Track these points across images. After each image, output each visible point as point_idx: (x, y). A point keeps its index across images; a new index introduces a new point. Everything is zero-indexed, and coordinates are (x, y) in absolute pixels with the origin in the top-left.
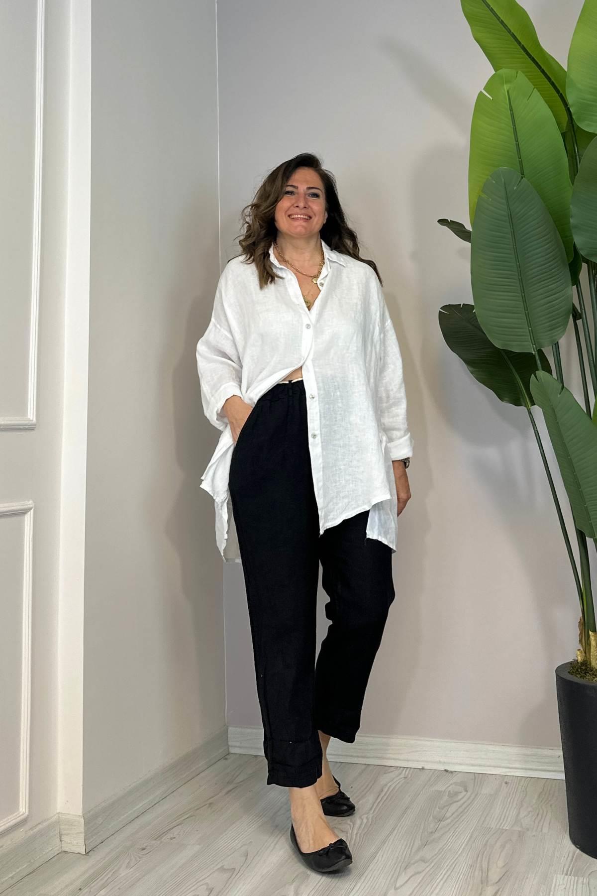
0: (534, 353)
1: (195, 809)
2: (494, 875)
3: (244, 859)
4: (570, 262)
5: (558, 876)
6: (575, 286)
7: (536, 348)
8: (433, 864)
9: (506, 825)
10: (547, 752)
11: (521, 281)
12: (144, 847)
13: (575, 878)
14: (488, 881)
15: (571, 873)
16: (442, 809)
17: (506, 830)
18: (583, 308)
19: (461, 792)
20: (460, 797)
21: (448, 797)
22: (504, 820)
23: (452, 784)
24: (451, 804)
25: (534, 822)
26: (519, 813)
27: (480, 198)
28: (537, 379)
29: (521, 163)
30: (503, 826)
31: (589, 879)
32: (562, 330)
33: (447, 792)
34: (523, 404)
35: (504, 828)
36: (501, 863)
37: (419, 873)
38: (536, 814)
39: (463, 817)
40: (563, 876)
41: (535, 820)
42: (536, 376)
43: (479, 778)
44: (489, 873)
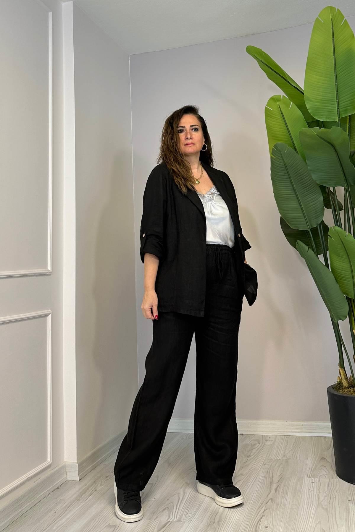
2: (276, 479)
3: (157, 479)
5: (305, 478)
8: (247, 476)
10: (296, 423)
12: (107, 476)
13: (313, 478)
14: (273, 483)
15: (311, 476)
16: (248, 452)
17: (280, 459)
19: (256, 444)
20: (256, 446)
21: (250, 446)
22: (278, 455)
23: (252, 441)
24: (252, 450)
26: (285, 452)
31: (320, 479)
33: (250, 444)
35: (279, 458)
36: (278, 474)
37: (241, 480)
38: (293, 451)
39: (259, 455)
40: (308, 477)
41: (293, 455)
43: (265, 437)
44: (274, 478)
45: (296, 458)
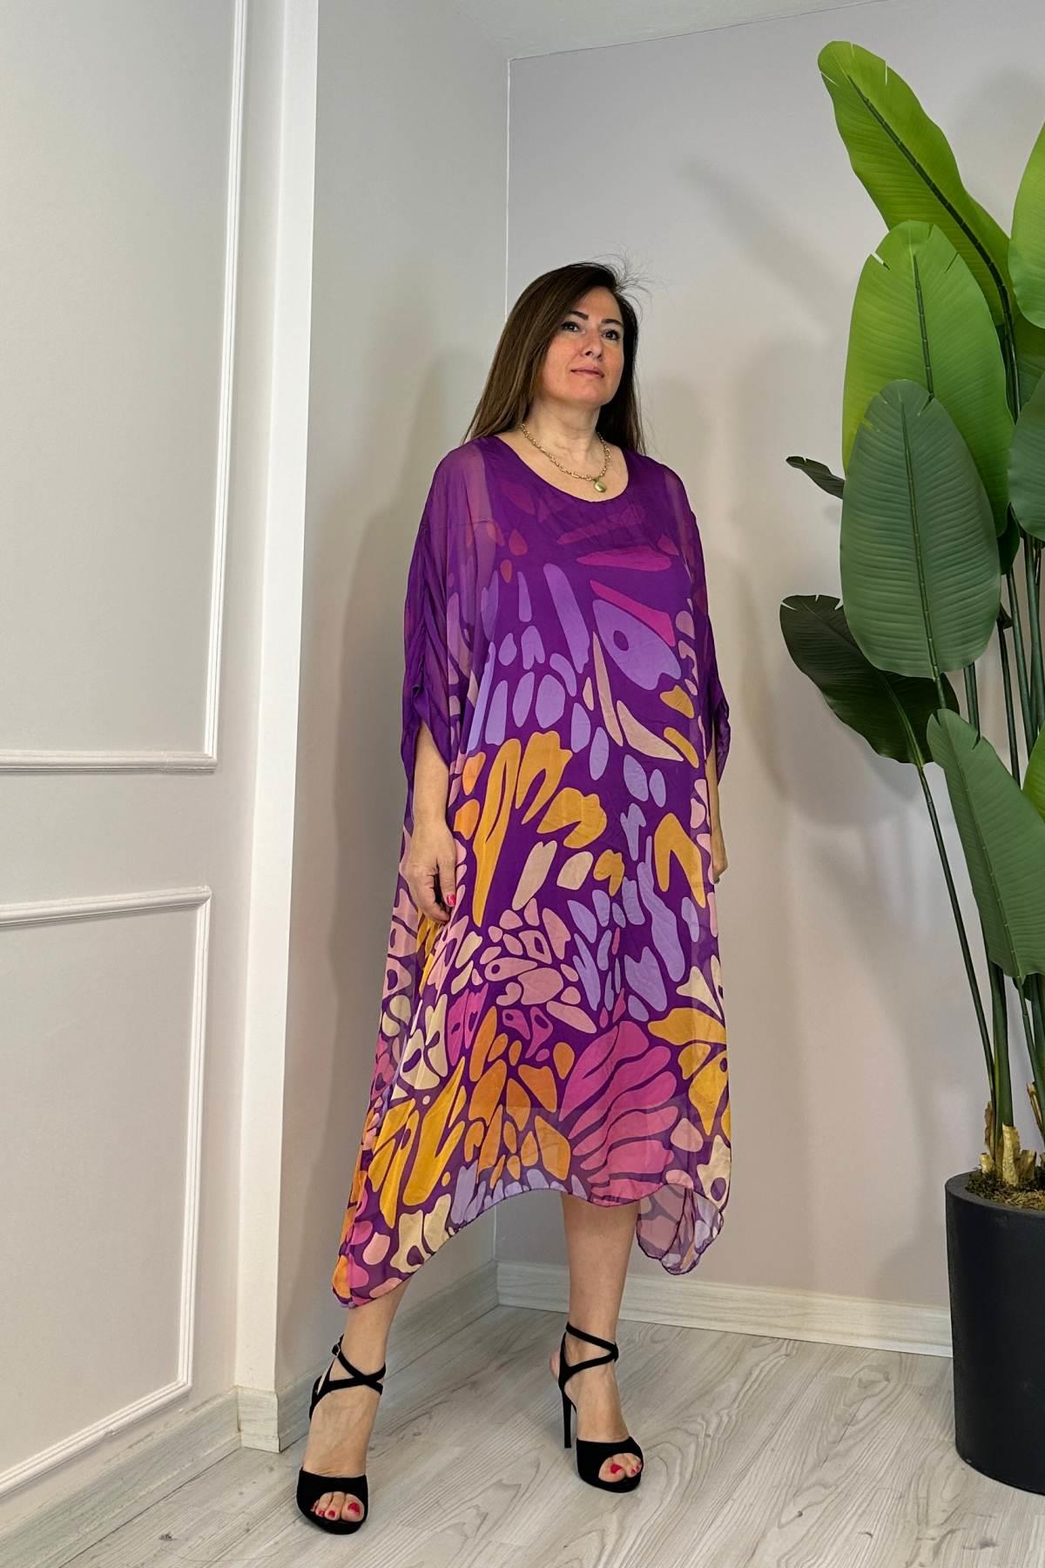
0: (934, 679)
2: (938, 1512)
4: (1000, 535)
6: (1005, 576)
7: (938, 671)
11: (919, 563)
14: (929, 1521)
18: (1016, 610)
24: (864, 1399)
27: (862, 428)
28: (937, 718)
29: (929, 374)
32: (982, 644)
34: (912, 759)
37: (816, 1504)
42: (936, 715)
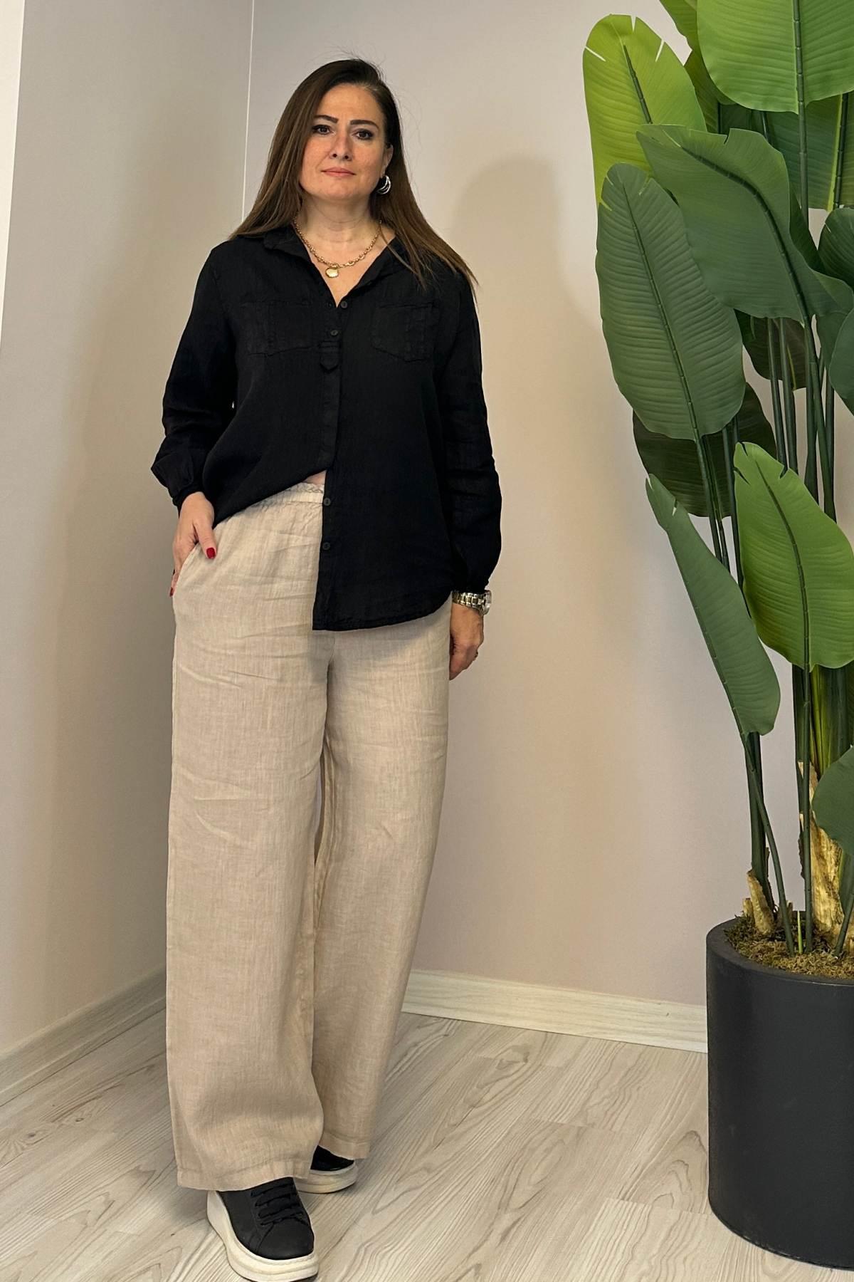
1: (128, 1073)
2: (521, 1196)
5: (612, 1200)
8: (439, 1176)
9: (563, 1119)
10: (650, 1006)
12: (34, 1132)
13: (633, 1205)
14: (508, 1205)
15: (630, 1196)
16: (482, 1088)
17: (562, 1124)
19: (516, 1064)
20: (512, 1071)
21: (493, 1070)
22: (563, 1109)
23: (507, 1049)
24: (498, 1080)
25: (606, 1113)
26: (589, 1099)
30: (558, 1120)
31: (652, 1208)
33: (498, 1062)
35: (560, 1121)
36: (536, 1178)
37: (415, 1188)
38: (614, 1100)
39: (507, 1103)
40: (618, 1200)
41: (608, 1110)
43: (549, 1040)
44: (515, 1192)
45: (612, 1126)
